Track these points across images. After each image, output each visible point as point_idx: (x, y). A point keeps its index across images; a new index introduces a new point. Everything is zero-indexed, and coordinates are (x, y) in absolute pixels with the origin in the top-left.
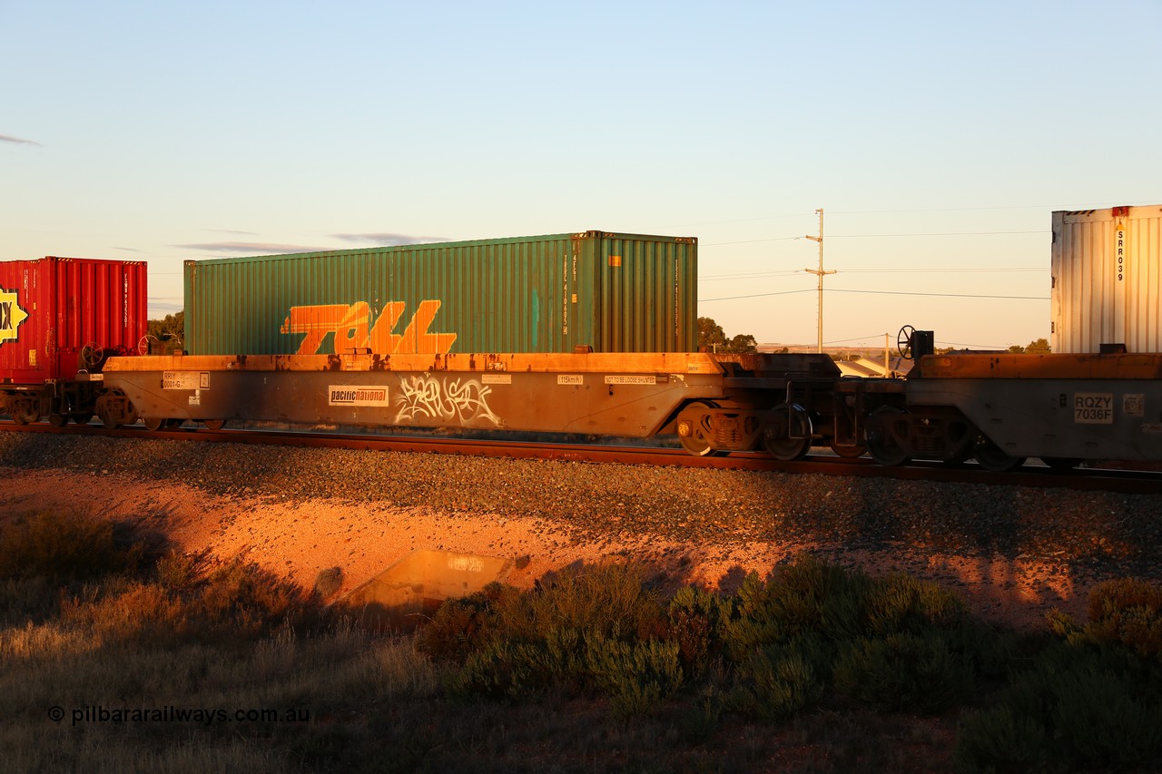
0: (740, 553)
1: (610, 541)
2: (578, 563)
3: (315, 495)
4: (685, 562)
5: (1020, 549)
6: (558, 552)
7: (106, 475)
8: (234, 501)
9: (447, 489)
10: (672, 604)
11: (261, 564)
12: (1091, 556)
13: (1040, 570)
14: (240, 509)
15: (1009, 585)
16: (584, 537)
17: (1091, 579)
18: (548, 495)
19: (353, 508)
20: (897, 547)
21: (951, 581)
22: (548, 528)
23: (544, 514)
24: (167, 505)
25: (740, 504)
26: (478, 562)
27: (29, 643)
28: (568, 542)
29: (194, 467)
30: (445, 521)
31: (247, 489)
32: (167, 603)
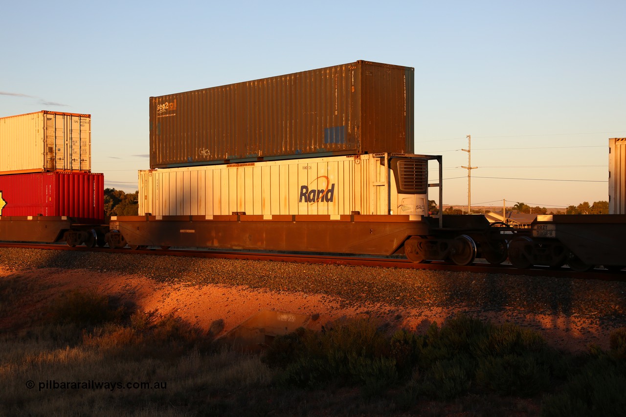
0: (428, 313)
1: (360, 306)
2: (344, 317)
3: (210, 282)
4: (399, 317)
5: (573, 311)
6: (334, 312)
7: (105, 272)
8: (169, 285)
9: (277, 280)
10: (392, 339)
11: (183, 318)
12: (611, 315)
13: (584, 322)
14: (172, 290)
15: (568, 330)
16: (347, 304)
17: (611, 327)
18: (328, 283)
19: (229, 289)
20: (509, 310)
21: (536, 327)
22: (328, 300)
23: (326, 292)
24: (136, 287)
25: (428, 287)
26: (293, 317)
27: (67, 357)
28: (339, 307)
29: (150, 267)
30: (276, 296)
31: (176, 279)
32: (136, 337)
